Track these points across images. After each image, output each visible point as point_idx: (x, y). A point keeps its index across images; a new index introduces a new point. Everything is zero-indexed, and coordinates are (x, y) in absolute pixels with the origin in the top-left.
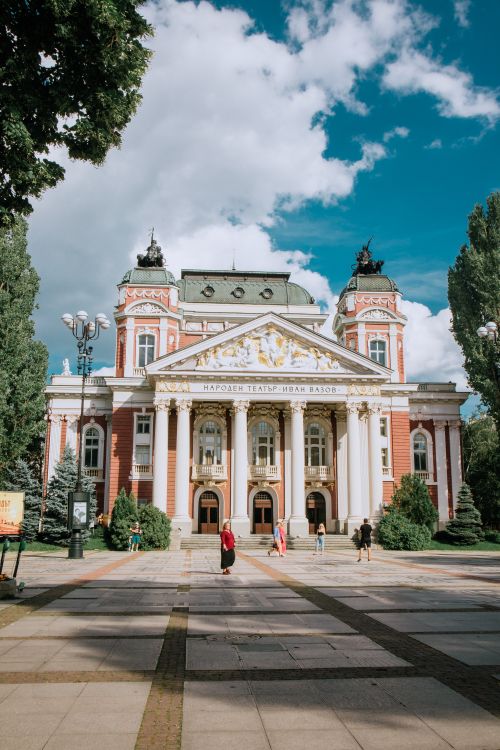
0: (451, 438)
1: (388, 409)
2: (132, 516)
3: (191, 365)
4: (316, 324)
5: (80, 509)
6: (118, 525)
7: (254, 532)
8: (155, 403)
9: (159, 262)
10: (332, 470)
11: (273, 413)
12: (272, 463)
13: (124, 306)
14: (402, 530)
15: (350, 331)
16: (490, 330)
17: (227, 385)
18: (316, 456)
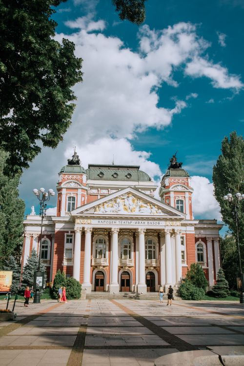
0: (215, 246)
1: (185, 232)
2: (63, 283)
3: (92, 211)
4: (152, 190)
5: (39, 279)
6: (57, 287)
7: (121, 291)
8: (75, 229)
9: (78, 163)
10: (158, 261)
11: (130, 234)
12: (130, 258)
13: (61, 183)
14: (191, 290)
15: (166, 195)
16: (229, 197)
17: (109, 221)
18: (151, 254)
